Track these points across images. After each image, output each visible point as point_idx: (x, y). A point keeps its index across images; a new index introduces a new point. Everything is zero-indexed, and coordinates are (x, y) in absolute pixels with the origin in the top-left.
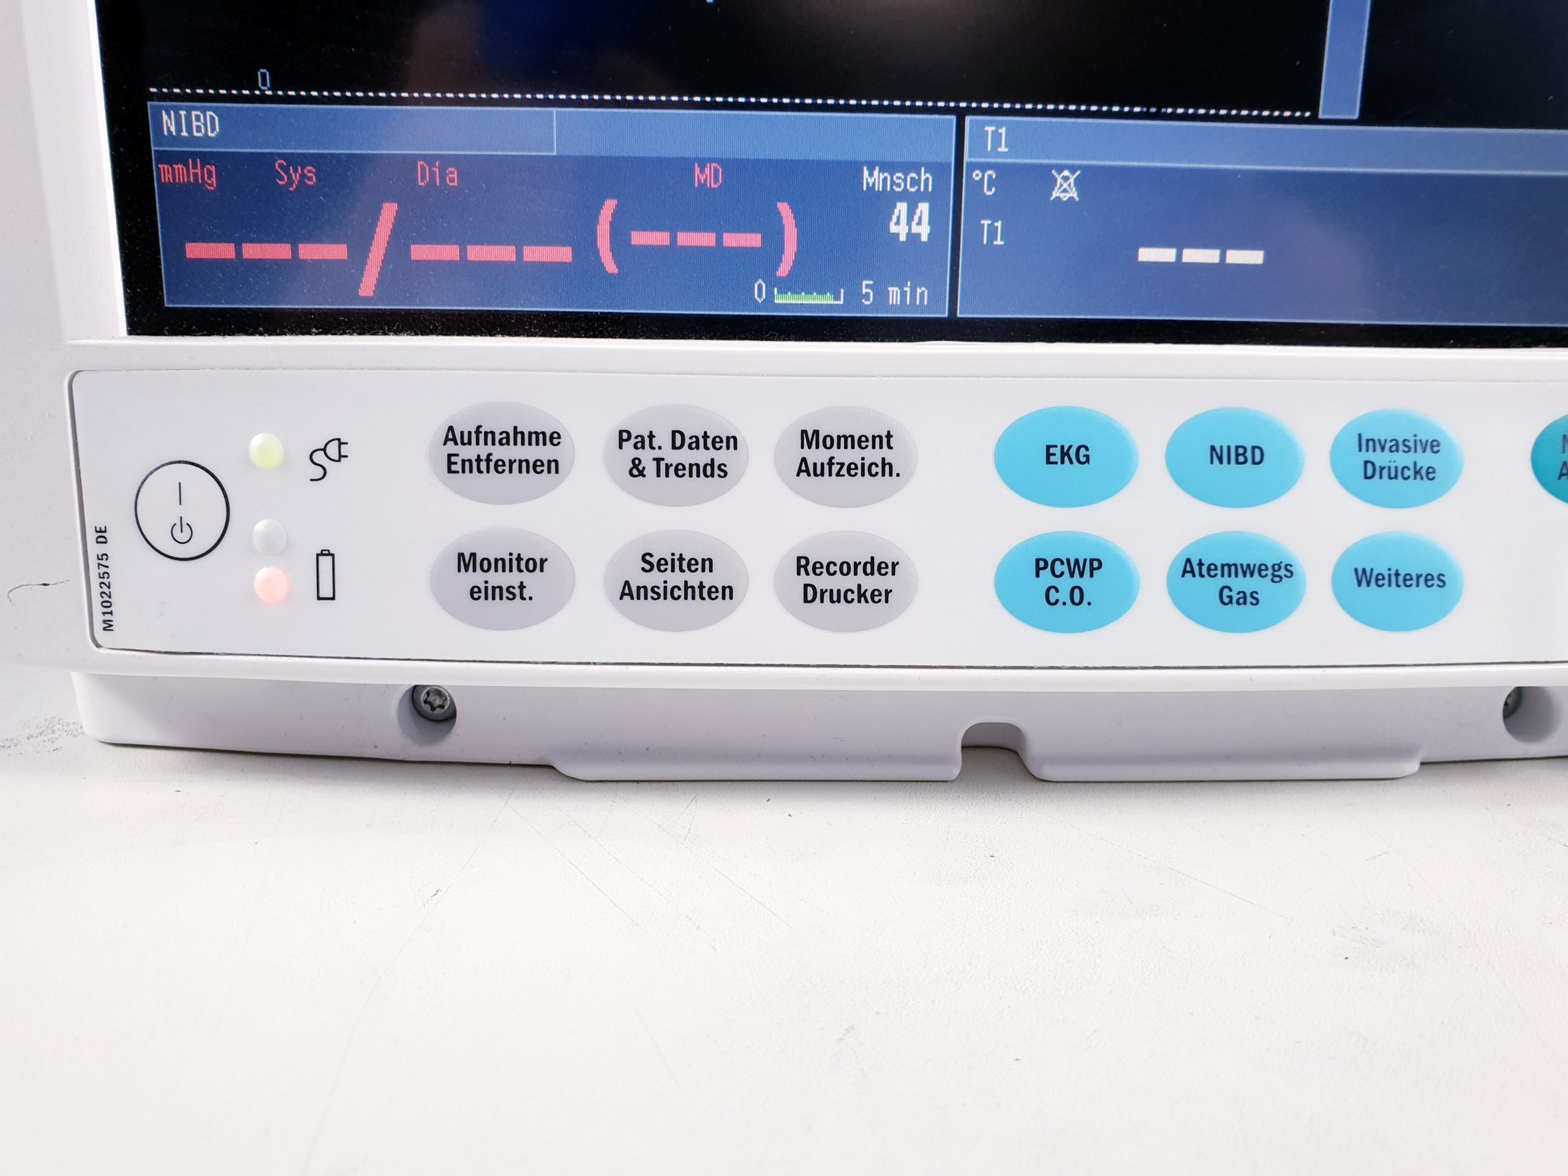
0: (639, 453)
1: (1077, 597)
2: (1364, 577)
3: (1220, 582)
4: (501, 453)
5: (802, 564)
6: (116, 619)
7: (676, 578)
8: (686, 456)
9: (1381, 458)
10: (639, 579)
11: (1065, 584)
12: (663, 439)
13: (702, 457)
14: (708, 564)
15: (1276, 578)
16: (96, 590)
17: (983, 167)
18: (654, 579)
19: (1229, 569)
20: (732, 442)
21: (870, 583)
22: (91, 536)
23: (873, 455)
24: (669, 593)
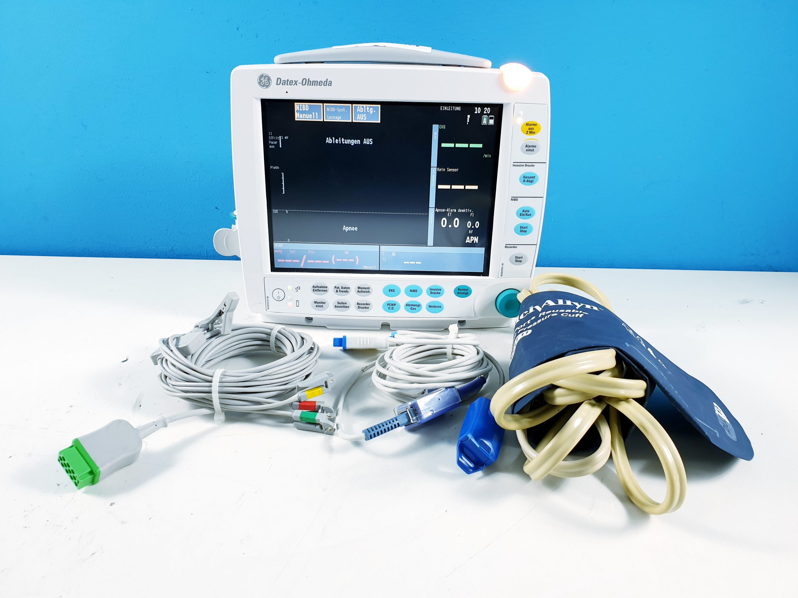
0: (337, 289)
1: (393, 308)
2: (430, 306)
3: (411, 307)
4: (320, 289)
5: (358, 304)
6: (269, 308)
7: (342, 305)
8: (343, 290)
9: (433, 291)
10: (337, 305)
11: (391, 307)
12: (340, 288)
13: (345, 290)
14: (346, 303)
15: (418, 306)
16: (267, 304)
17: (383, 252)
18: (339, 305)
19: (412, 305)
20: (349, 288)
21: (366, 306)
22: (266, 297)
23: (367, 290)
24: (341, 307)
